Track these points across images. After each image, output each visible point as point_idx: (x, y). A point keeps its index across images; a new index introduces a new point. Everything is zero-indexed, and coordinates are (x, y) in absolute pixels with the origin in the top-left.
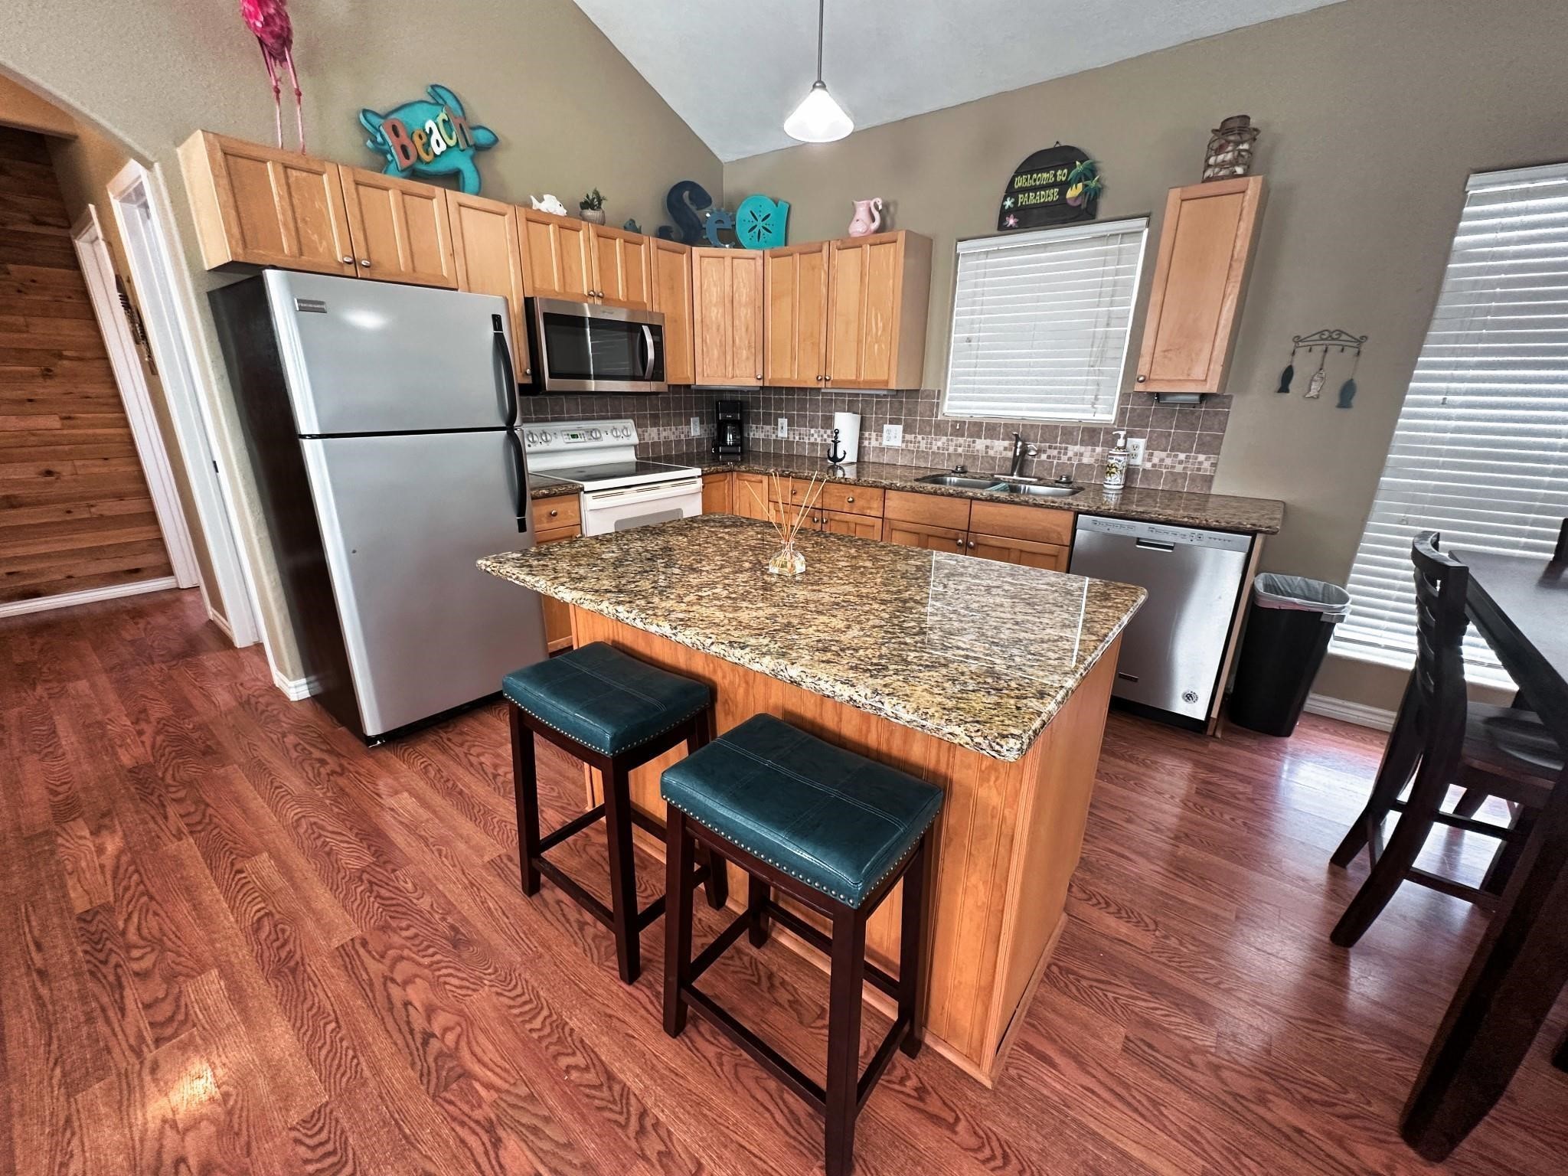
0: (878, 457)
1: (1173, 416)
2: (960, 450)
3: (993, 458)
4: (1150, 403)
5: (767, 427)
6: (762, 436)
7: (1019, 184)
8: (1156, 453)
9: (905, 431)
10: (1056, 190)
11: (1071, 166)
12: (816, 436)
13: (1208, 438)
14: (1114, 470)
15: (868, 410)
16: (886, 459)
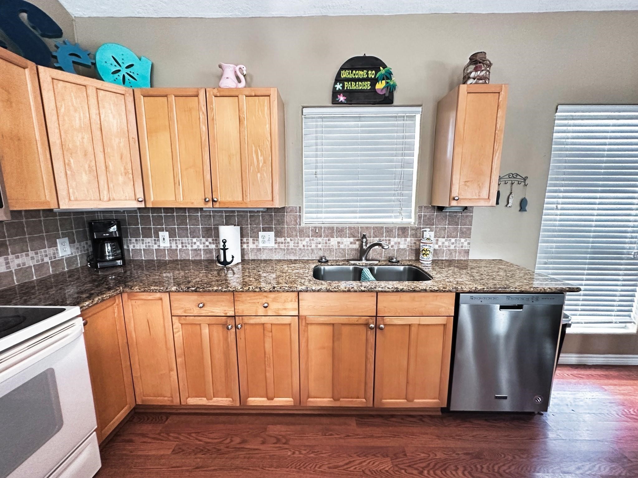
0: (257, 255)
1: (446, 219)
2: (320, 246)
3: (344, 250)
4: (433, 211)
5: (148, 240)
6: (143, 247)
7: (344, 76)
8: (440, 239)
9: (276, 236)
10: (369, 83)
11: (378, 70)
12: (198, 243)
13: (465, 229)
14: (428, 252)
15: (244, 222)
16: (264, 257)
